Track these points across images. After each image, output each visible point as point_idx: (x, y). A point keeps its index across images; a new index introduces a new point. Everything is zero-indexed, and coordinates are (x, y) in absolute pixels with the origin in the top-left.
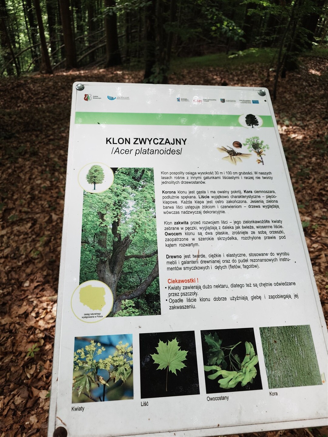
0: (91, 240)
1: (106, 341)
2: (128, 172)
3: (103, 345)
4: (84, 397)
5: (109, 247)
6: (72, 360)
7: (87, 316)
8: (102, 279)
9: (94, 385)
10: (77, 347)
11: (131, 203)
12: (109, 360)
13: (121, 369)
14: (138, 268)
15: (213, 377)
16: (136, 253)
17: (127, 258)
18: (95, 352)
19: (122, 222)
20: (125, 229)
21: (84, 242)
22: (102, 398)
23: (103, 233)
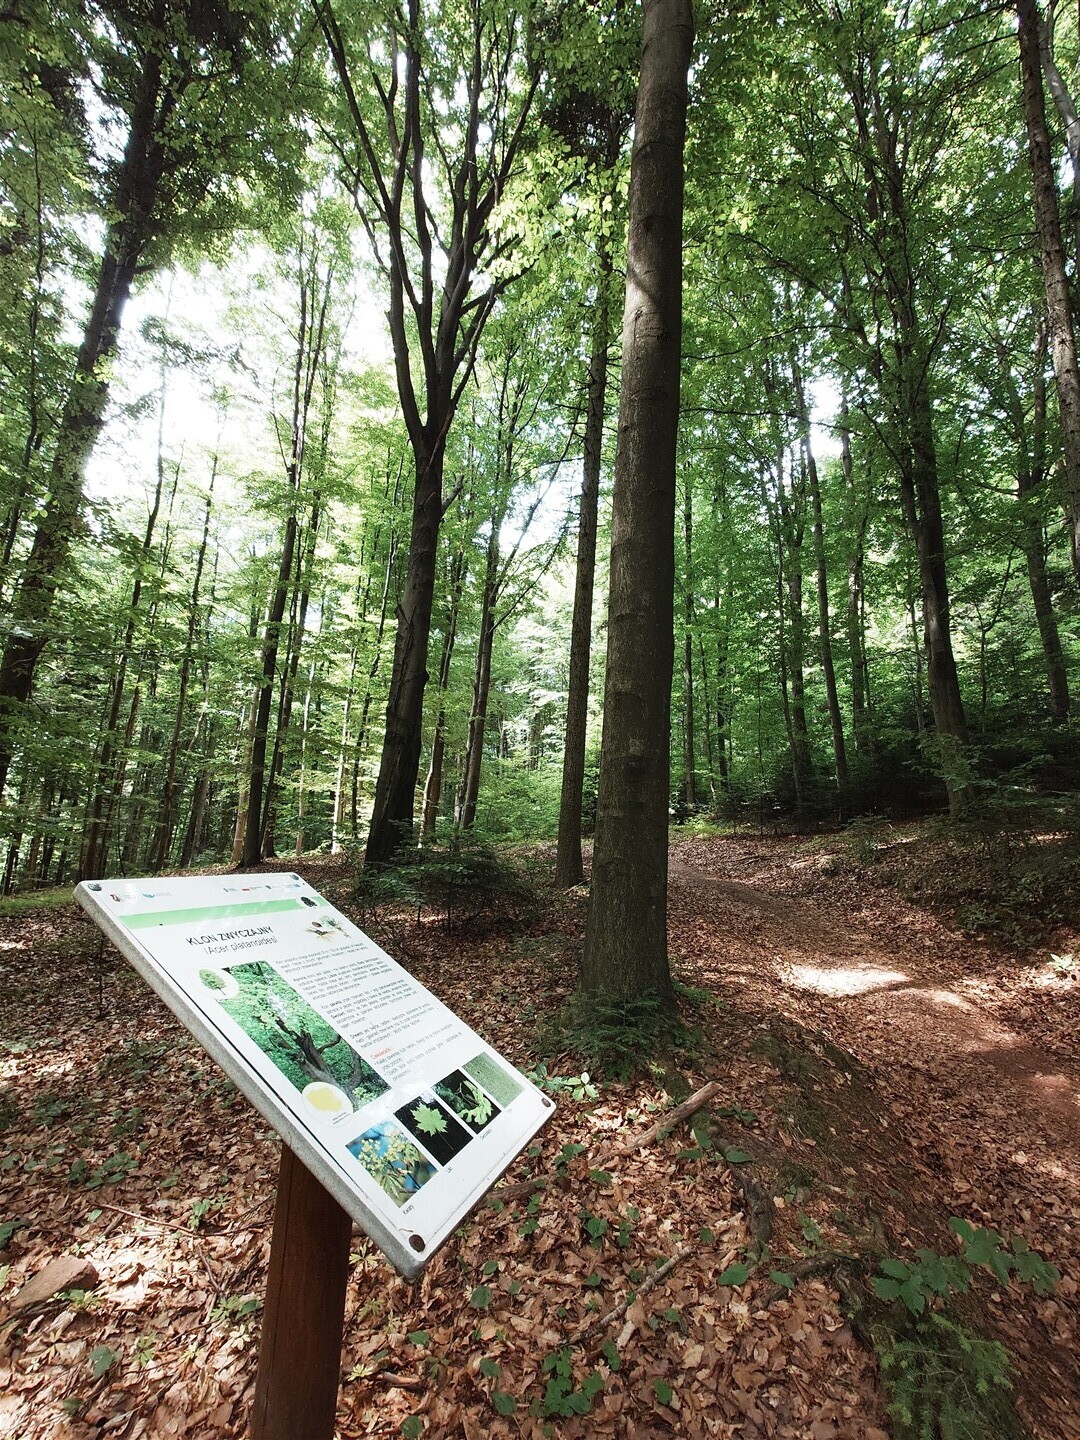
0: (270, 1046)
1: (373, 1135)
2: (244, 969)
3: (374, 1139)
4: (403, 1195)
5: (296, 1047)
6: (363, 1168)
7: (336, 1120)
8: (317, 1079)
9: (401, 1180)
10: (356, 1155)
11: (276, 999)
12: (391, 1150)
13: (407, 1151)
14: (338, 1057)
15: (469, 1119)
16: (323, 1043)
17: (320, 1051)
18: (374, 1149)
19: (284, 1019)
20: (293, 1024)
21: (267, 1050)
22: (417, 1186)
23: (276, 1036)
